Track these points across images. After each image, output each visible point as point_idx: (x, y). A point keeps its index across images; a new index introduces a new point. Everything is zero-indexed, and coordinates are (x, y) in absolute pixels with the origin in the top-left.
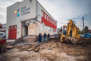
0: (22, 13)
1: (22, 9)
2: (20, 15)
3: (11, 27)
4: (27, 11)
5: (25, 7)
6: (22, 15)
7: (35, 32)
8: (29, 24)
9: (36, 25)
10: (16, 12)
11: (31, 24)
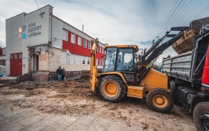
0: (30, 33)
1: (30, 25)
2: (27, 36)
3: (13, 55)
4: (37, 31)
5: (34, 24)
6: (30, 36)
7: (49, 66)
8: (40, 53)
9: (50, 55)
10: (20, 30)
11: (43, 52)
